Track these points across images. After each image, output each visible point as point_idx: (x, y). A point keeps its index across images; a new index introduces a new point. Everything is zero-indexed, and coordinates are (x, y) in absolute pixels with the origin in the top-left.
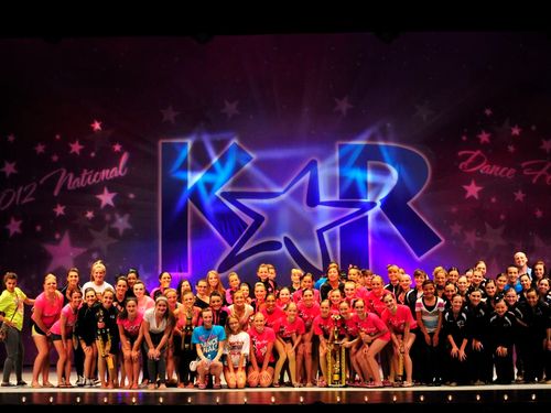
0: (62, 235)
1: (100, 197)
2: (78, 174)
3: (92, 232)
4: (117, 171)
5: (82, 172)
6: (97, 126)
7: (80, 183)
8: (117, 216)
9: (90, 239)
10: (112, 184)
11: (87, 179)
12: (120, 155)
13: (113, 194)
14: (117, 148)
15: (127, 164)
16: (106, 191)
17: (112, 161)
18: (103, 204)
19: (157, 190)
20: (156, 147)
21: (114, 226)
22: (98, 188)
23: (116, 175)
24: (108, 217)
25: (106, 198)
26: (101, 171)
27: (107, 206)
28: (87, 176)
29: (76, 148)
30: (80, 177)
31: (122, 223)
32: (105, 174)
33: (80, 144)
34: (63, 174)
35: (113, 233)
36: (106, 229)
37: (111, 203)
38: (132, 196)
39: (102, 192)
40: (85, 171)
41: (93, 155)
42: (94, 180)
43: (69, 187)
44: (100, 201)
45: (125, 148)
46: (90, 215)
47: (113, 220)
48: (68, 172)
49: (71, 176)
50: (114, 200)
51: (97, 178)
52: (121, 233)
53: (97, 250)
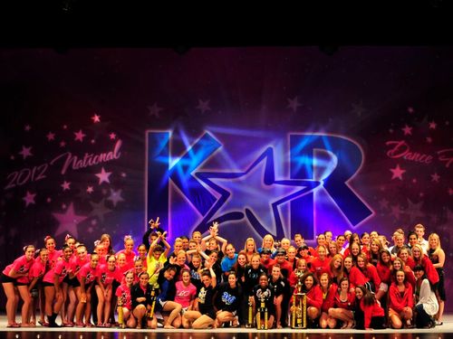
0: (67, 206)
1: (99, 175)
2: (81, 157)
3: (91, 203)
4: (113, 155)
5: (84, 155)
6: (97, 119)
7: (83, 164)
8: (112, 191)
9: (91, 209)
10: (108, 166)
11: (88, 161)
12: (114, 142)
13: (109, 174)
14: (113, 136)
15: (120, 150)
16: (103, 170)
17: (108, 146)
18: (101, 181)
19: (143, 170)
20: (143, 136)
21: (110, 198)
22: (97, 169)
23: (111, 158)
24: (105, 192)
25: (104, 177)
26: (99, 154)
27: (104, 182)
28: (88, 159)
29: (80, 136)
30: (83, 159)
31: (116, 196)
32: (103, 157)
33: (83, 133)
34: (70, 157)
35: (109, 204)
36: (104, 199)
37: (107, 181)
38: (124, 175)
39: (100, 172)
40: (87, 154)
41: (93, 141)
42: (94, 162)
43: (74, 168)
44: (99, 179)
45: (119, 136)
46: (90, 189)
47: (109, 194)
48: (72, 156)
49: (76, 158)
50: (109, 178)
51: (96, 161)
52: (115, 204)
53: (96, 217)
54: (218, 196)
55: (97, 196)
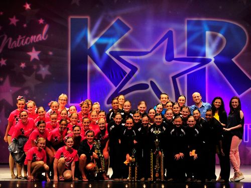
0: (4, 79)
1: (30, 54)
2: (15, 39)
3: (24, 76)
4: (41, 37)
5: (18, 37)
6: (28, 6)
7: (17, 44)
8: (41, 66)
9: (24, 81)
10: (38, 46)
11: (22, 42)
12: (43, 26)
13: (39, 52)
14: (41, 21)
15: (48, 33)
16: (34, 50)
17: (38, 30)
18: (32, 59)
19: (67, 49)
20: (67, 21)
21: (40, 72)
22: (28, 48)
23: (40, 39)
24: (35, 67)
25: (34, 55)
26: (30, 37)
27: (35, 59)
28: (21, 40)
29: (14, 21)
30: (17, 41)
31: (44, 71)
32: (33, 38)
33: (16, 18)
34: (6, 38)
35: (39, 77)
36: (34, 73)
37: (37, 58)
38: (51, 53)
39: (31, 50)
40: (20, 36)
41: (25, 25)
42: (26, 42)
43: (9, 47)
44: (30, 57)
45: (47, 21)
46: (23, 65)
47: (39, 69)
48: (8, 38)
49: (11, 39)
50: (39, 56)
51: (28, 41)
52: (43, 77)
53: (28, 88)
54: (128, 70)
55: (29, 70)
